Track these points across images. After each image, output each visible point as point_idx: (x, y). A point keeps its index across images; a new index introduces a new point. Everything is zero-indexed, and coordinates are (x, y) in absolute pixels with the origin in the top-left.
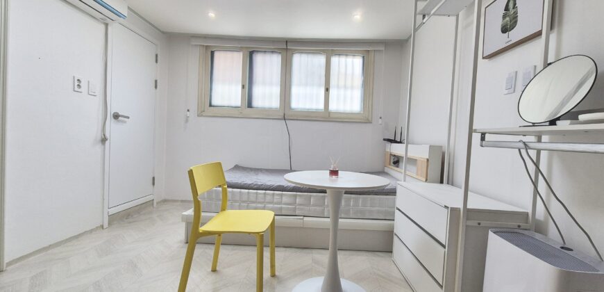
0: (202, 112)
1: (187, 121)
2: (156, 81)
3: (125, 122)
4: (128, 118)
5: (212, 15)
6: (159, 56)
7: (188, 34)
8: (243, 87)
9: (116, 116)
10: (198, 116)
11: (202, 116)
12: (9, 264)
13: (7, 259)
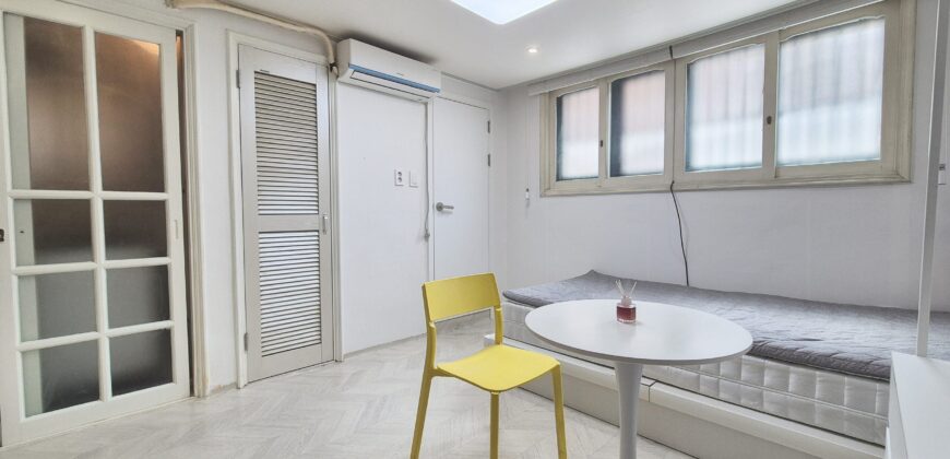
0: (545, 190)
1: (528, 205)
2: (489, 156)
3: (451, 213)
4: (452, 208)
5: (533, 51)
6: (492, 124)
7: (524, 83)
8: (601, 143)
9: (440, 207)
10: (541, 196)
11: (545, 196)
12: (347, 356)
13: (344, 352)
